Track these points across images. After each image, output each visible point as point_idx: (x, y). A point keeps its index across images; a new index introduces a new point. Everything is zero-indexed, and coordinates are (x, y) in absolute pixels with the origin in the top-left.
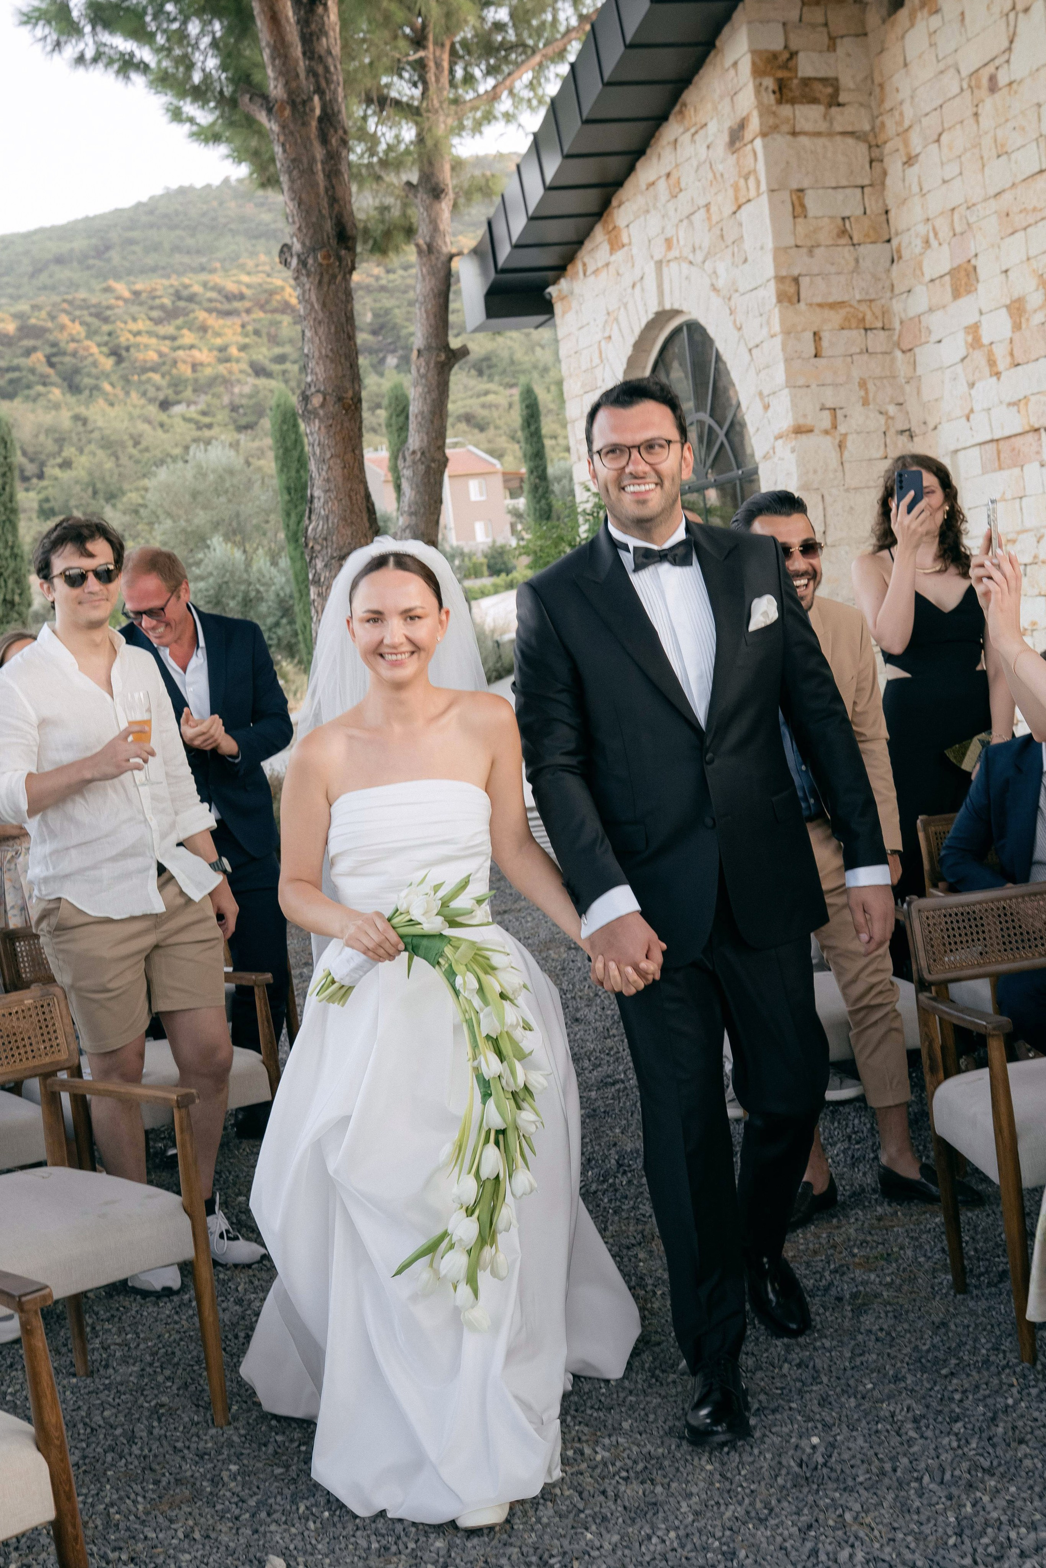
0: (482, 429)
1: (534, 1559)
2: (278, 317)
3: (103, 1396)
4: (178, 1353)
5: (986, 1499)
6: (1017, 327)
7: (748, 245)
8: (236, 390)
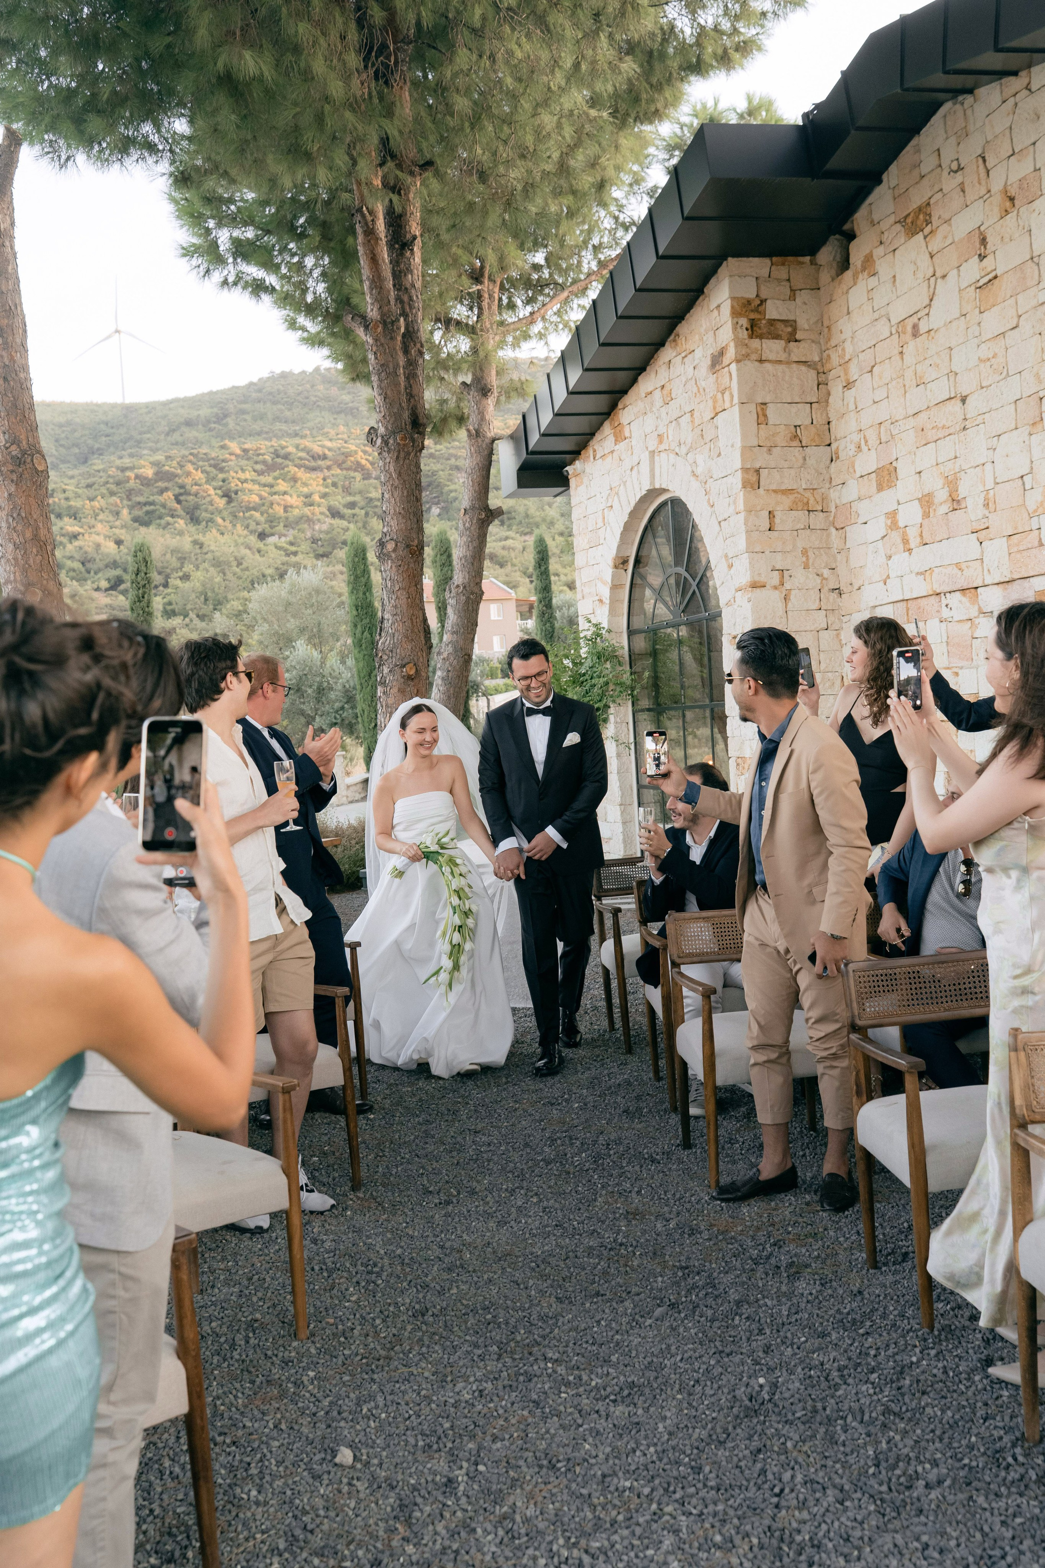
0: (502, 566)
1: (545, 1462)
2: (352, 474)
3: (210, 1310)
4: (268, 1279)
5: (898, 1438)
6: (926, 515)
7: (721, 443)
8: (317, 527)
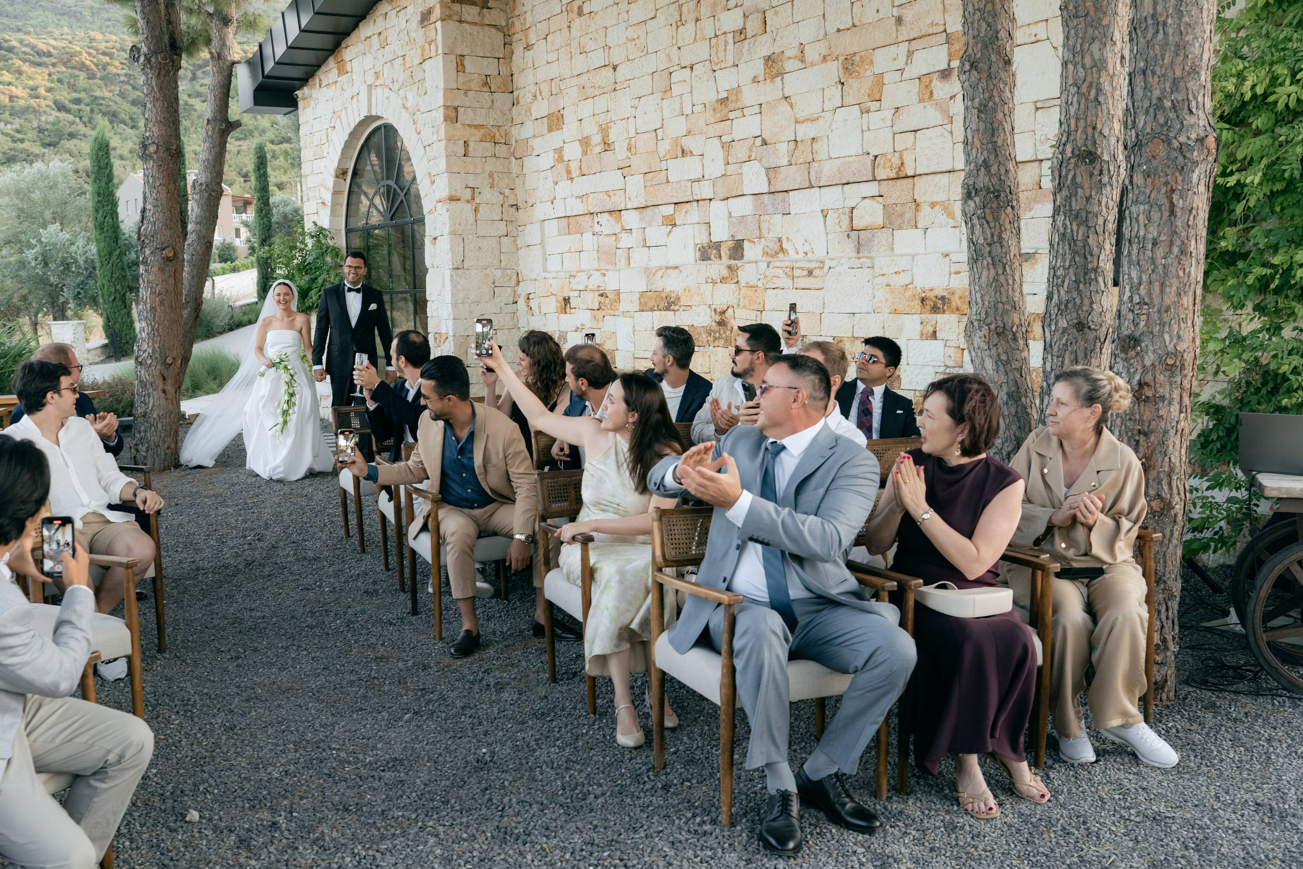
1: (340, 808)
5: (576, 774)
6: (585, 153)
7: (428, 84)
8: (43, 118)
